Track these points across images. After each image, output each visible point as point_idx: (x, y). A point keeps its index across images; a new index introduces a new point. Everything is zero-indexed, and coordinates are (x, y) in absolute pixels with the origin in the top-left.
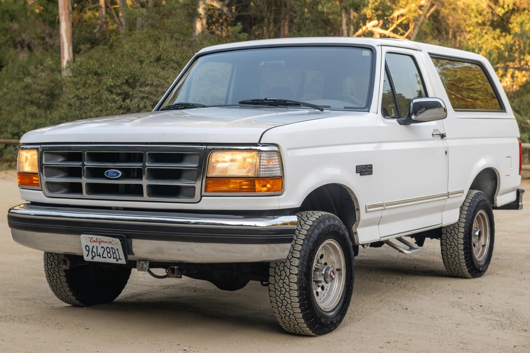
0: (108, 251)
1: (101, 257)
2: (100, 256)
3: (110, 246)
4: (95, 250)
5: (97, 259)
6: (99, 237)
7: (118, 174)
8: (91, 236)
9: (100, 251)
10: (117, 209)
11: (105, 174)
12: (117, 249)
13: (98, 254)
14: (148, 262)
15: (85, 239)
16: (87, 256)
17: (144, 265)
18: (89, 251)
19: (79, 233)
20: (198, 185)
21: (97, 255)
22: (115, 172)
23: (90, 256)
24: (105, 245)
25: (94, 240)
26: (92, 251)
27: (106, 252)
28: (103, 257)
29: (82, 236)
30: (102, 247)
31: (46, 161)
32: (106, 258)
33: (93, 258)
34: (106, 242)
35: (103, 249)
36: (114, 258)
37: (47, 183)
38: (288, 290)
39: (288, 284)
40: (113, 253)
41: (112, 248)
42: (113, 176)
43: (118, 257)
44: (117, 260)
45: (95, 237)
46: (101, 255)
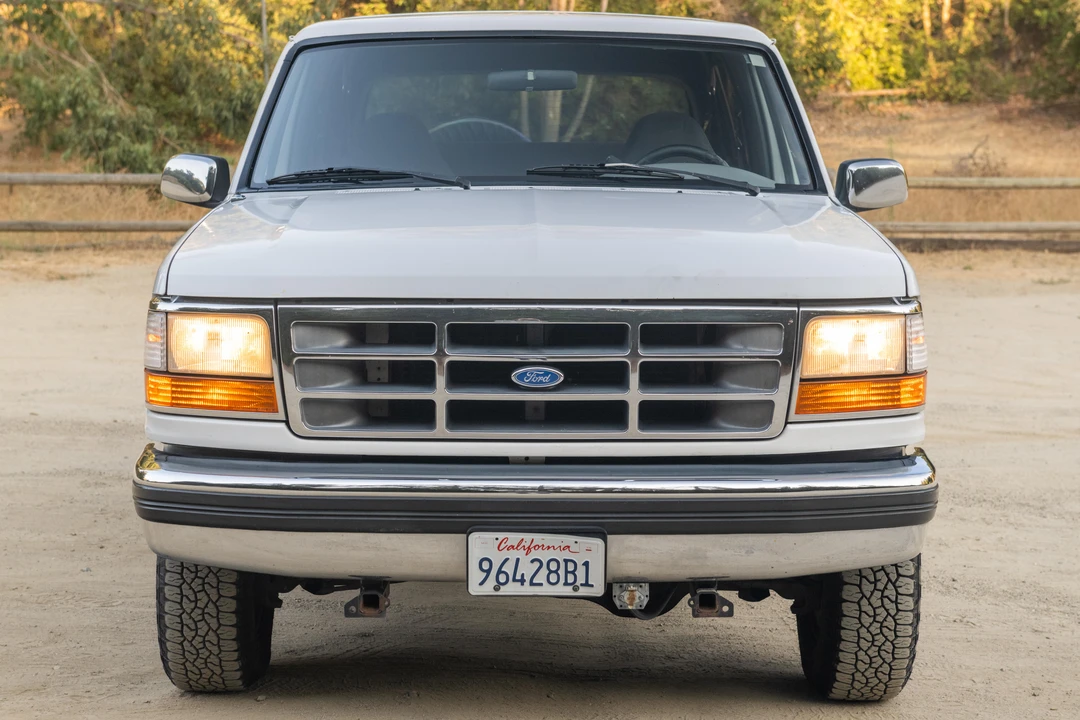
0: (553, 566)
1: (527, 583)
2: (522, 581)
3: (561, 556)
4: (509, 568)
5: (512, 589)
6: (528, 537)
7: (554, 377)
8: (501, 535)
9: (527, 570)
10: (527, 460)
11: (513, 379)
12: (586, 564)
13: (518, 577)
14: (646, 587)
15: (482, 544)
16: (481, 584)
17: (637, 594)
18: (488, 572)
19: (466, 530)
20: (780, 397)
21: (514, 580)
22: (546, 373)
23: (491, 582)
24: (545, 556)
25: (509, 544)
26: (500, 572)
27: (544, 571)
28: (532, 584)
29: (475, 537)
30: (532, 561)
31: (299, 346)
32: (541, 584)
33: (496, 589)
34: (549, 548)
35: (537, 564)
36: (566, 584)
37: (305, 402)
38: (893, 612)
39: (894, 599)
40: (567, 572)
41: (566, 561)
42: (541, 382)
43: (581, 580)
44: (576, 589)
45: (514, 538)
46: (527, 578)
